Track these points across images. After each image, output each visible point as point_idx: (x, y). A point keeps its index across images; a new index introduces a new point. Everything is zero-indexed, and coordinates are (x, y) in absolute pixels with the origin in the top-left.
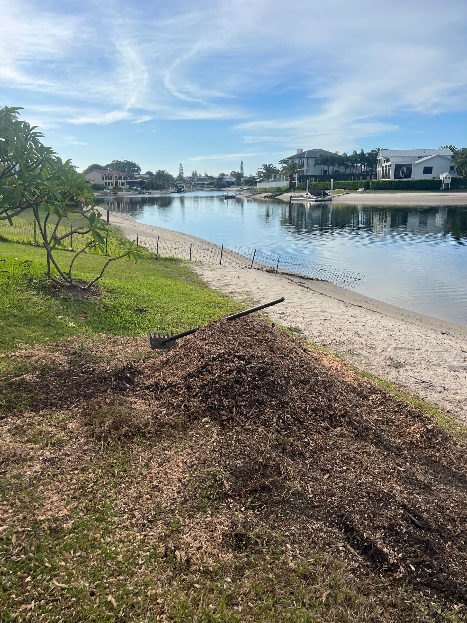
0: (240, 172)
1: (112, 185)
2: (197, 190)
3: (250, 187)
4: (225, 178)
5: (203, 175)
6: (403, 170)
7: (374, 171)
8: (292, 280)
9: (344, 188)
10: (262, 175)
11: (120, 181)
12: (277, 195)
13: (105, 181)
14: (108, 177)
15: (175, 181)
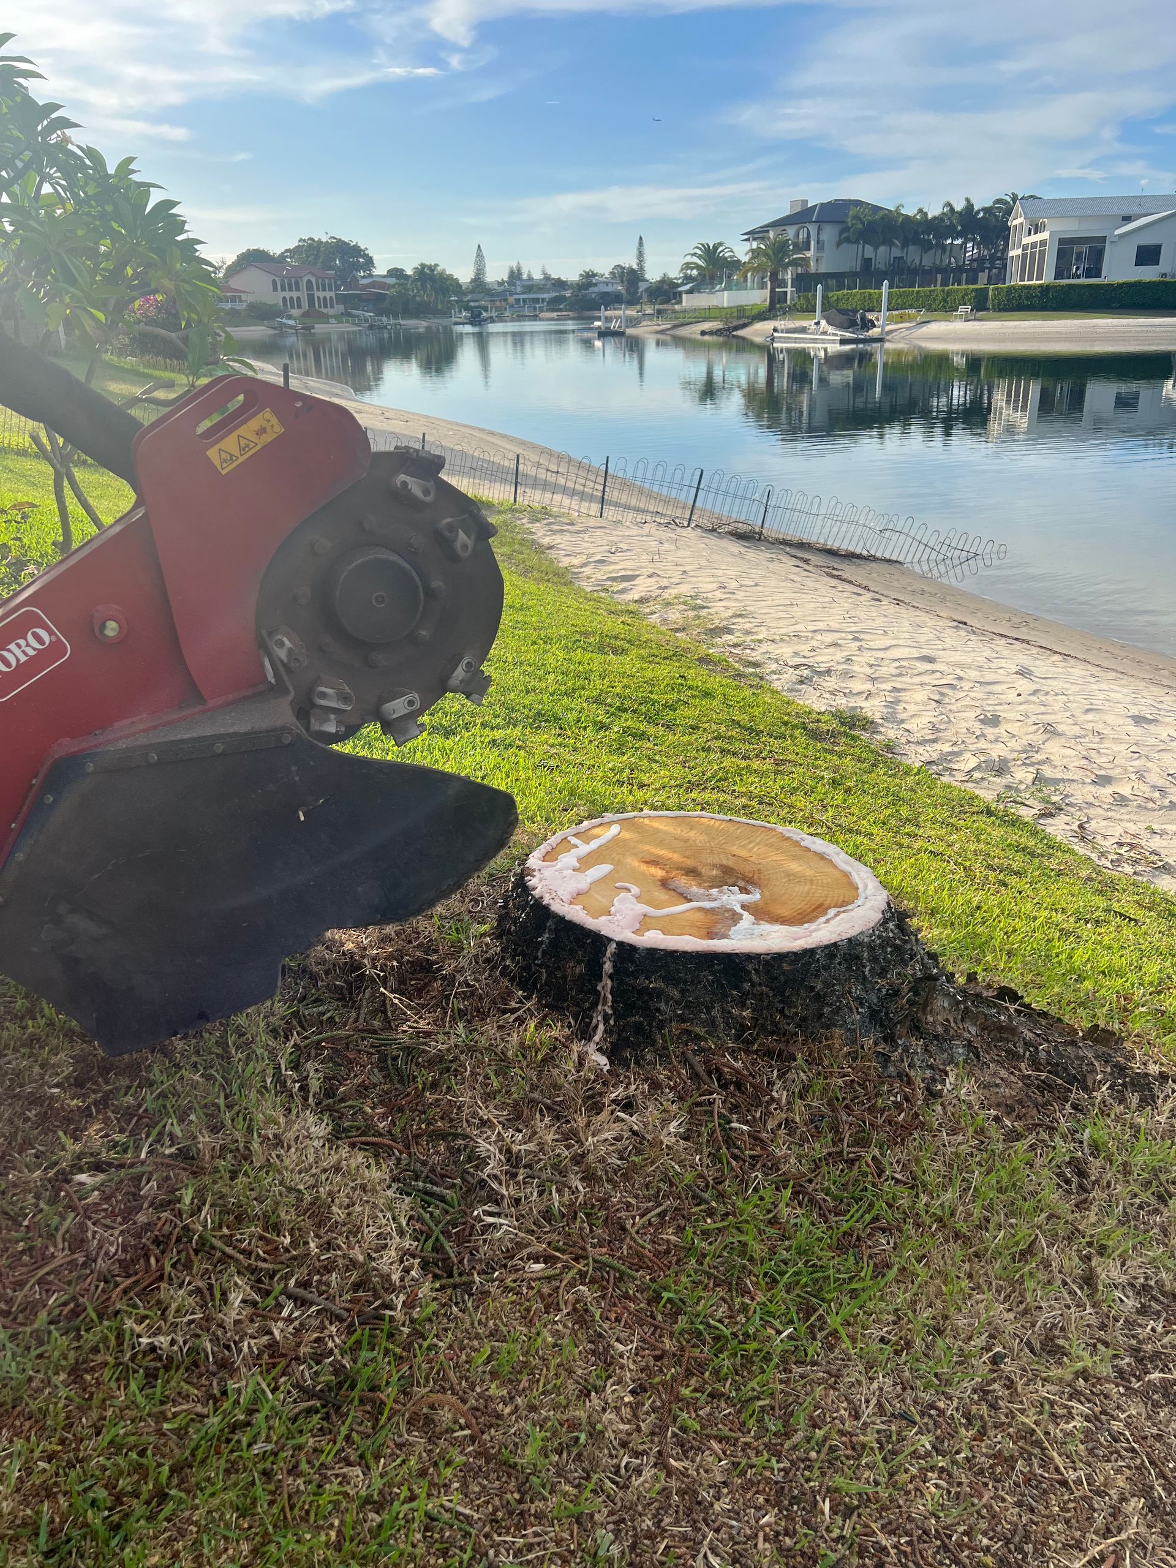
0: (635, 267)
1: (300, 307)
2: (521, 318)
3: (665, 306)
4: (595, 285)
5: (537, 276)
6: (1079, 255)
7: (999, 259)
8: (806, 561)
9: (919, 309)
10: (695, 272)
11: (321, 294)
12: (736, 328)
13: (282, 294)
14: (290, 284)
15: (465, 294)
